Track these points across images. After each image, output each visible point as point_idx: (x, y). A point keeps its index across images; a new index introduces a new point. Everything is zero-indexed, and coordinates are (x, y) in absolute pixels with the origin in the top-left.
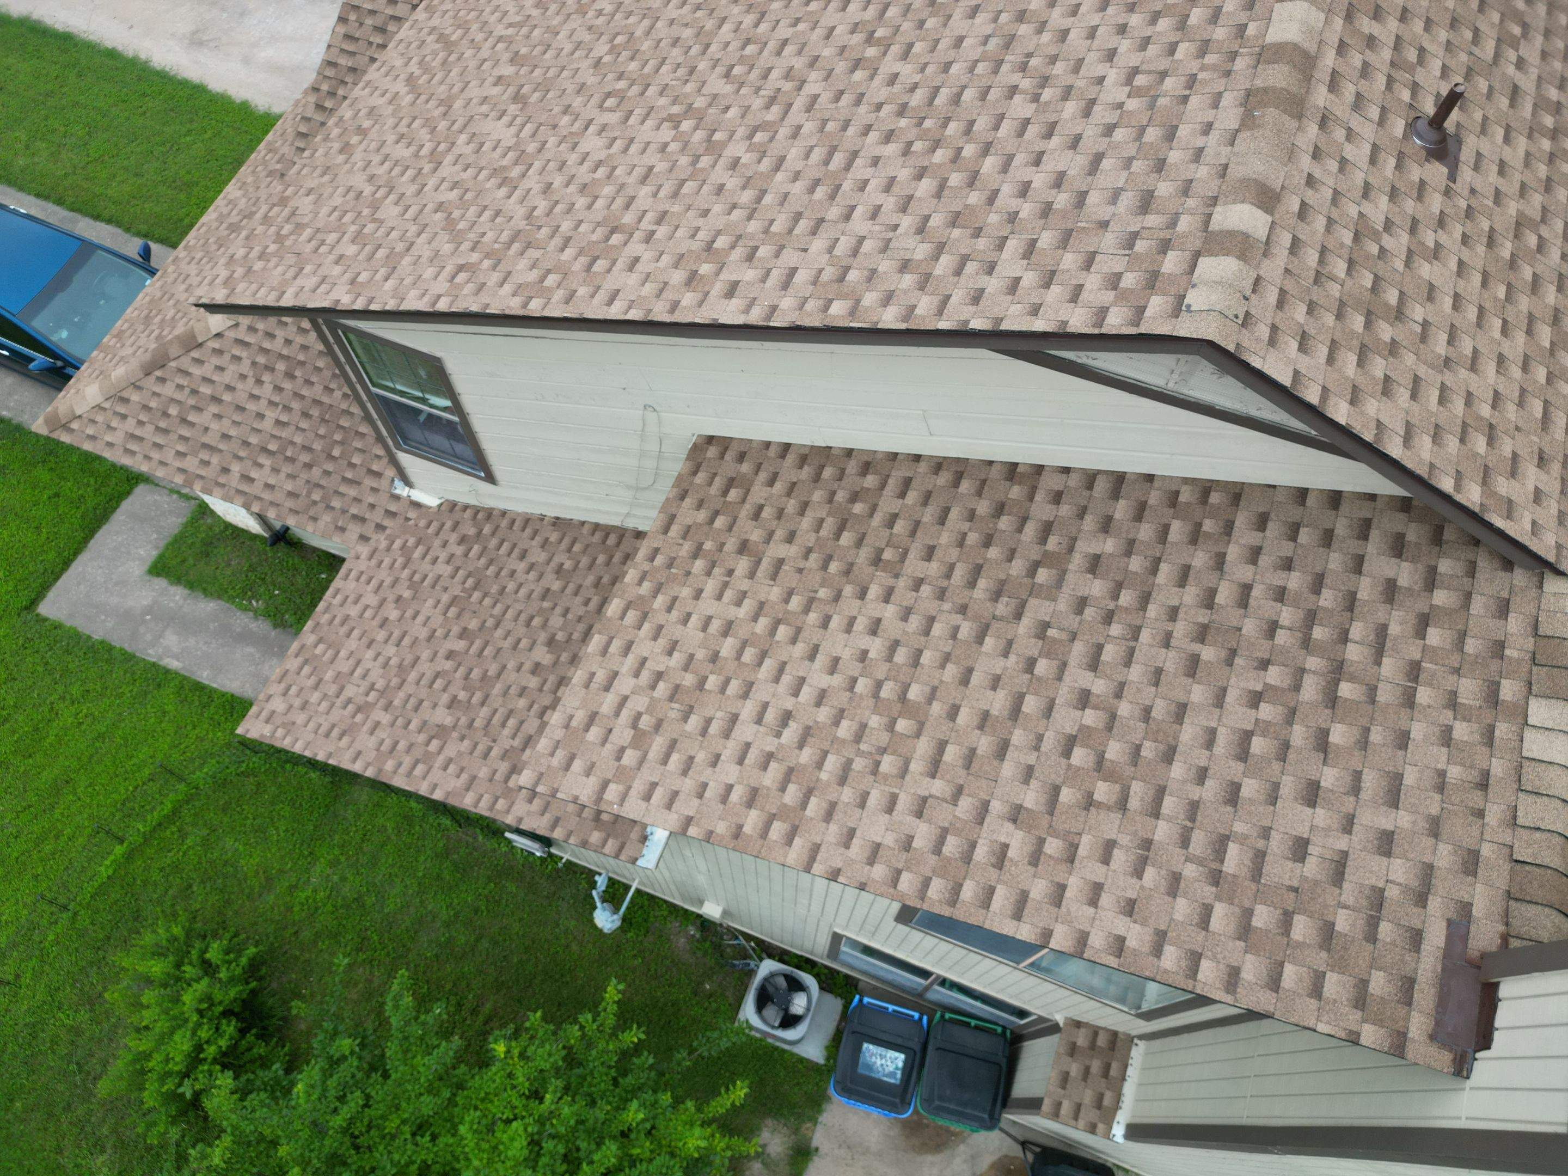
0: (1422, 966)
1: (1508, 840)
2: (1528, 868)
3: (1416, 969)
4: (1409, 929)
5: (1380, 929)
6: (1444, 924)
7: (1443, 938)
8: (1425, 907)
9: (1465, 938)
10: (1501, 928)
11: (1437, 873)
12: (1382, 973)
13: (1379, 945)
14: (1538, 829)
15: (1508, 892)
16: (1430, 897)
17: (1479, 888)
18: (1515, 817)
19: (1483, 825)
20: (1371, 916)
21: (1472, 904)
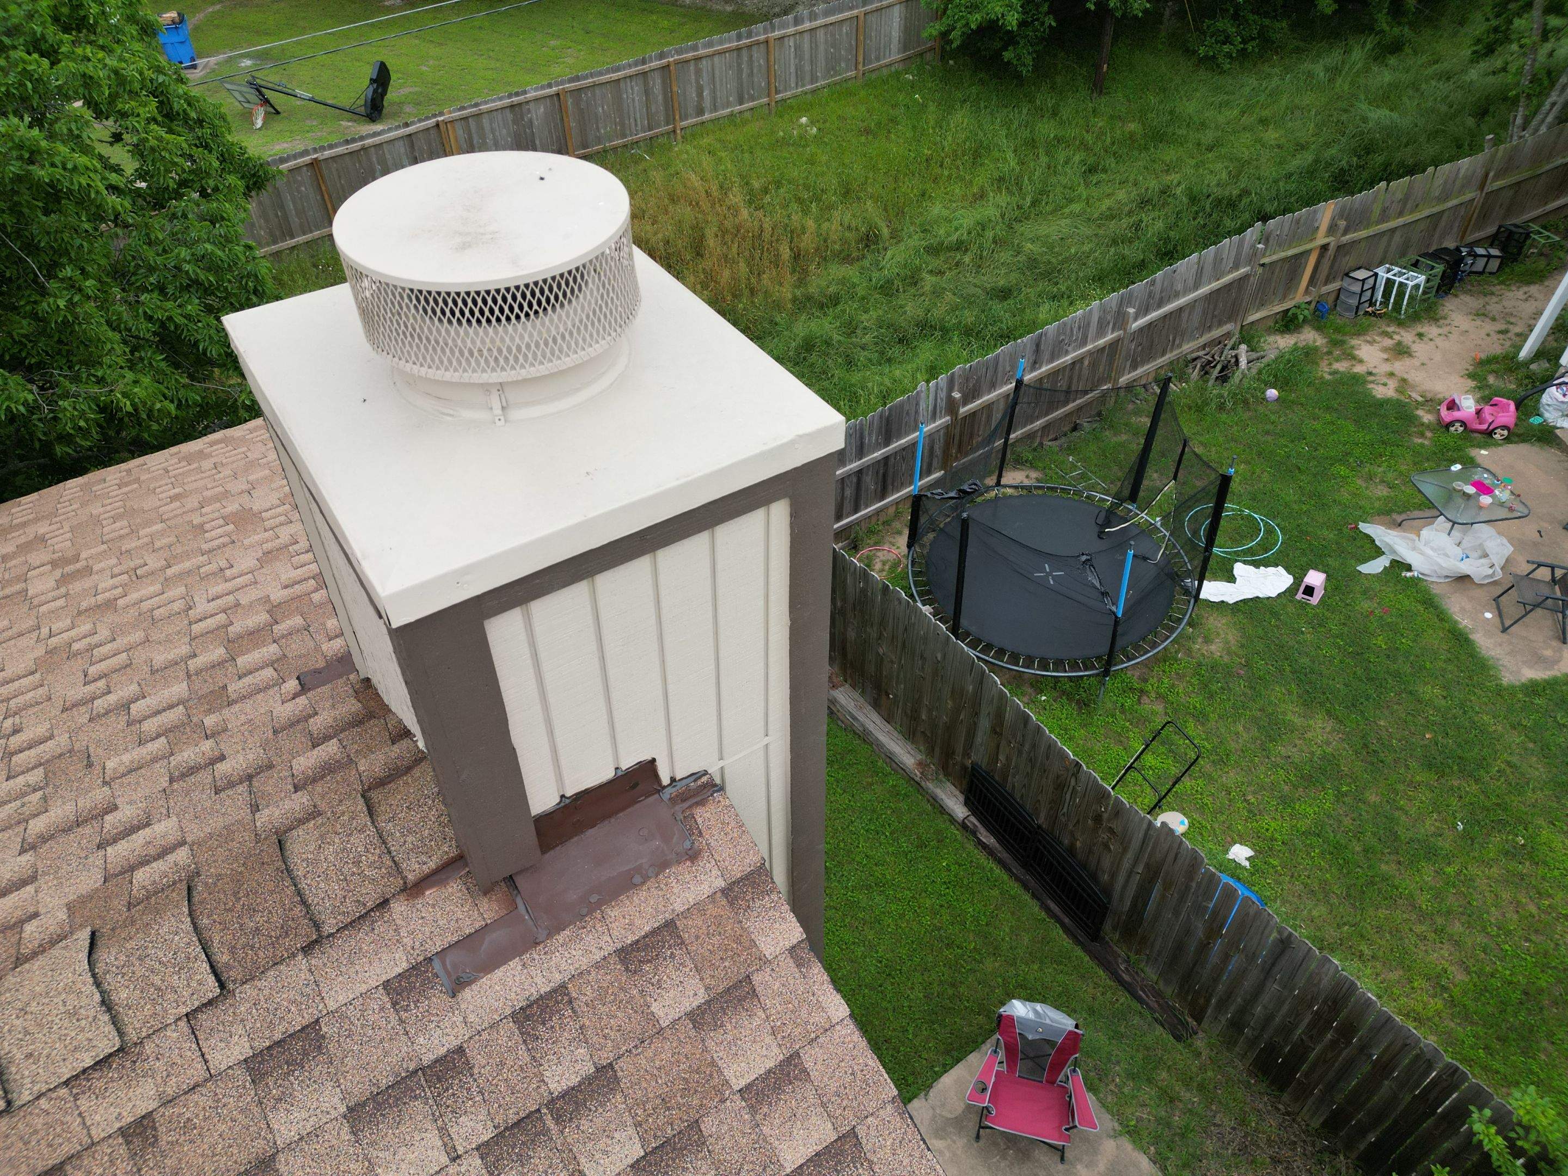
0: (584, 963)
1: (176, 1035)
2: (223, 958)
3: (597, 966)
4: (528, 1037)
5: (574, 1080)
6: (467, 993)
7: (499, 973)
8: (460, 1050)
9: (467, 942)
10: (398, 908)
11: (359, 1089)
12: (655, 1007)
13: (605, 1057)
14: (107, 1004)
15: (307, 949)
16: (427, 1059)
17: (336, 998)
18: (102, 1063)
19: (168, 1102)
20: (558, 1120)
21: (386, 984)
